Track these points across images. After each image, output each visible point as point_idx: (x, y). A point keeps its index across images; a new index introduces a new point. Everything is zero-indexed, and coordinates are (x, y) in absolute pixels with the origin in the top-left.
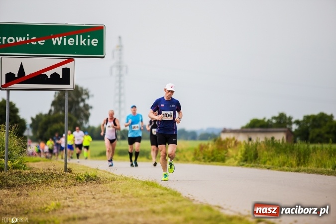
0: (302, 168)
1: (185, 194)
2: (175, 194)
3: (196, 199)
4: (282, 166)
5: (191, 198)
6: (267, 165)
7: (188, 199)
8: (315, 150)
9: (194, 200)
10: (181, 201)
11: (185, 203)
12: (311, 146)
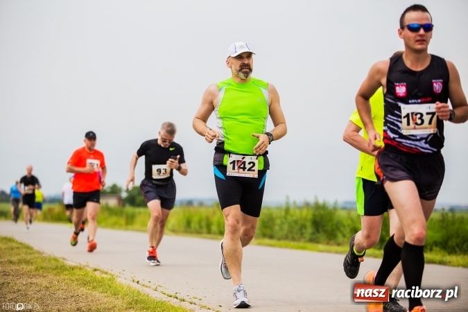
0: (130, 227)
1: (36, 248)
2: (28, 248)
3: (45, 252)
4: (114, 226)
5: (41, 251)
6: (103, 224)
7: (38, 252)
8: (140, 213)
9: (43, 253)
10: (33, 253)
11: (36, 255)
12: (137, 210)
